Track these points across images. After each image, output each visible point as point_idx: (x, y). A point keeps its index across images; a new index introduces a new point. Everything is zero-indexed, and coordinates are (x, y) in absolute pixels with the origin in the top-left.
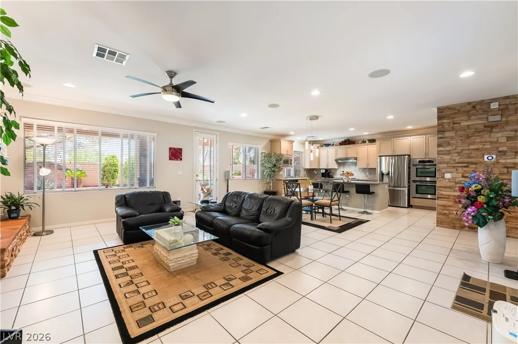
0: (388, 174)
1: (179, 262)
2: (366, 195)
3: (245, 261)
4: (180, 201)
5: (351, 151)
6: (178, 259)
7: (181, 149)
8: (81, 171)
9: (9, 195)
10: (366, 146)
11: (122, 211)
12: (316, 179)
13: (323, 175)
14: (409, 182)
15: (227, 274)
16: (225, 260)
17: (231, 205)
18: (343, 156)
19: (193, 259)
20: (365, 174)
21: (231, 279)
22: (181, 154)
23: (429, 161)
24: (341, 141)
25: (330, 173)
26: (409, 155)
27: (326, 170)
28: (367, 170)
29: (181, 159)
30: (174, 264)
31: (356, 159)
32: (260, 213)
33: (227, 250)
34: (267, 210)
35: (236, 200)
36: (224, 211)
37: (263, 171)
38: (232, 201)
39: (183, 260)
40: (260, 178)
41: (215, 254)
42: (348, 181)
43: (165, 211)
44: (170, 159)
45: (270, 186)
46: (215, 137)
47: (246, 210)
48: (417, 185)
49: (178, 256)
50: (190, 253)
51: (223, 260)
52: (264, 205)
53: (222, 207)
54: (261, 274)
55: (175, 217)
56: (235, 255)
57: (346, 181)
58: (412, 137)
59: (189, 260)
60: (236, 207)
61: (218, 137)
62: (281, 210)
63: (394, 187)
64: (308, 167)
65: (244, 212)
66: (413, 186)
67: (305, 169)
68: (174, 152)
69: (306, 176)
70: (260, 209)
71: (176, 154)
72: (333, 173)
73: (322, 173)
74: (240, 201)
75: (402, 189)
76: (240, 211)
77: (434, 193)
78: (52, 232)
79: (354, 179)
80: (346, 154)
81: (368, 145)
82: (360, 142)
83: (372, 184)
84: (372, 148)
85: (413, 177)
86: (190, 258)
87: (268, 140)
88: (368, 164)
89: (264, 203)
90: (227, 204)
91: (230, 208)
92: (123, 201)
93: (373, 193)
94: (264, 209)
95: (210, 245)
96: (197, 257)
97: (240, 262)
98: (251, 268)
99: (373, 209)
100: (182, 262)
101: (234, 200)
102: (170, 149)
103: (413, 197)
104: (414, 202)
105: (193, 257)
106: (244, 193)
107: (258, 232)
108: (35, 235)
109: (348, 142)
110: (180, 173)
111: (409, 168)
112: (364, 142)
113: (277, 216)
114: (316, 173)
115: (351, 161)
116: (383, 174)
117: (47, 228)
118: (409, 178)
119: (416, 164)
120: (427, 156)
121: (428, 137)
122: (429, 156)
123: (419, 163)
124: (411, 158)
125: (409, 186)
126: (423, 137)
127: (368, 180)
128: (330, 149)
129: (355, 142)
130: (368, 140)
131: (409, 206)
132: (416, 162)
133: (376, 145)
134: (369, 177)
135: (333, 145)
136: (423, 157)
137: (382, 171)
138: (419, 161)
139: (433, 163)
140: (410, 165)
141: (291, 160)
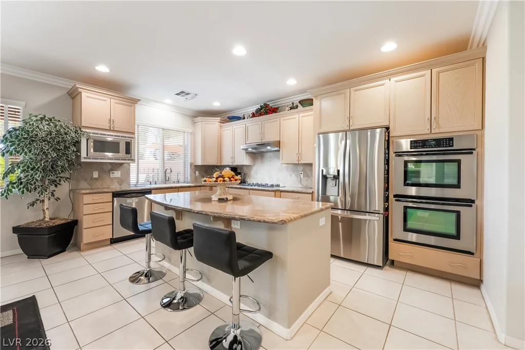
0: (336, 177)
5: (270, 127)
14: (387, 199)
18: (257, 140)
20: (297, 176)
23: (439, 142)
26: (388, 129)
28: (300, 168)
31: (278, 144)
48: (406, 208)
58: (393, 79)
63: (352, 210)
64: (199, 162)
66: (397, 209)
67: (195, 166)
69: (200, 179)
75: (367, 217)
77: (453, 231)
80: (262, 134)
81: (300, 112)
82: (287, 108)
85: (397, 186)
88: (299, 154)
103: (395, 240)
104: (398, 251)
111: (387, 162)
112: (294, 107)
115: (270, 148)
116: (325, 178)
118: (387, 189)
119: (404, 150)
120: (434, 127)
121: (439, 73)
122: (438, 126)
123: (411, 148)
124: (391, 135)
125: (386, 209)
126: (423, 76)
127: (300, 190)
128: (237, 126)
129: (277, 109)
130: (300, 102)
131: (388, 261)
132: (405, 145)
133: (312, 113)
134: (305, 183)
135: (244, 118)
136: (423, 131)
137: (322, 170)
138: (411, 141)
139: (452, 146)
140: (388, 154)
141: (128, 144)
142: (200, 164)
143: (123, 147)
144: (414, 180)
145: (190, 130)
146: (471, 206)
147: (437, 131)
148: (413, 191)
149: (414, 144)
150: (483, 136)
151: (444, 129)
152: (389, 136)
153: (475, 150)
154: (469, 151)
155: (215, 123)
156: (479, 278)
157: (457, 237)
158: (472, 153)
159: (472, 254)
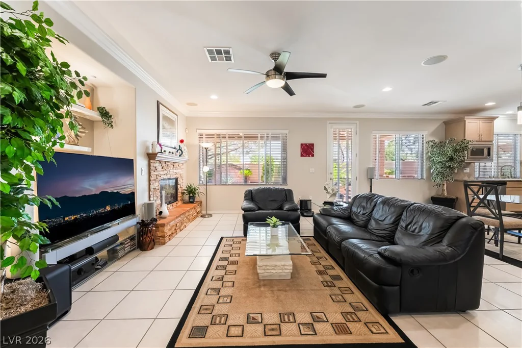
1: (269, 271)
3: (357, 297)
4: (311, 200)
6: (268, 267)
7: (313, 145)
8: (249, 170)
9: (189, 185)
11: (246, 204)
15: (318, 309)
16: (328, 286)
17: (359, 211)
19: (286, 271)
21: (317, 319)
22: (312, 150)
29: (313, 156)
30: (263, 271)
32: (397, 229)
33: (338, 271)
34: (407, 226)
35: (365, 204)
36: (348, 218)
37: (430, 168)
38: (359, 206)
39: (274, 269)
40: (425, 177)
41: (320, 273)
43: (283, 210)
44: (302, 155)
45: (443, 190)
46: (353, 127)
47: (377, 221)
49: (268, 264)
50: (283, 263)
51: (326, 284)
52: (403, 217)
53: (347, 213)
54: (372, 332)
55: (273, 217)
56: (346, 282)
59: (281, 271)
60: (364, 214)
61: (358, 126)
62: (433, 230)
65: (373, 222)
68: (306, 147)
70: (396, 222)
71: (307, 150)
74: (369, 207)
76: (369, 220)
78: (210, 215)
86: (282, 269)
87: (442, 121)
89: (405, 213)
90: (354, 209)
91: (357, 214)
92: (250, 196)
94: (403, 224)
95: (321, 258)
96: (291, 271)
97: (348, 297)
98: (359, 314)
100: (272, 271)
101: (362, 204)
102: (302, 145)
105: (286, 269)
106: (379, 196)
107: (376, 258)
108: (202, 216)
110: (312, 170)
113: (423, 239)
117: (209, 212)
141: (489, 149)
143: (486, 152)
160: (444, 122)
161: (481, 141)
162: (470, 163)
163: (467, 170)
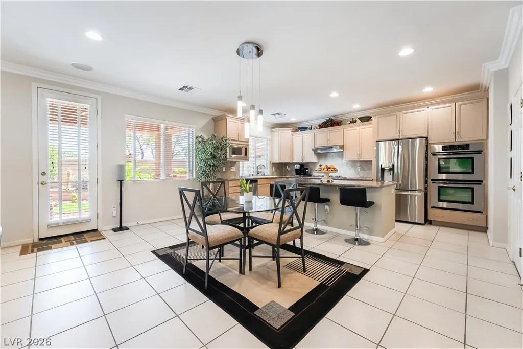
0: (392, 169)
2: (358, 208)
5: (334, 136)
10: (357, 128)
12: (287, 178)
13: (298, 172)
14: (426, 182)
18: (324, 144)
20: (355, 170)
23: (460, 147)
24: (320, 122)
25: (307, 169)
26: (427, 138)
27: (302, 165)
28: (358, 164)
31: (342, 147)
40: (194, 177)
42: (328, 181)
48: (439, 187)
57: (325, 181)
58: (430, 108)
63: (403, 189)
66: (433, 188)
67: (273, 163)
69: (275, 173)
72: (311, 170)
73: (296, 169)
77: (470, 200)
79: (339, 178)
80: (329, 140)
81: (359, 125)
82: (348, 122)
83: (369, 187)
84: (365, 131)
85: (434, 173)
88: (359, 155)
93: (372, 203)
99: (371, 232)
103: (432, 207)
104: (433, 214)
109: (331, 123)
111: (427, 159)
112: (354, 122)
114: (289, 169)
115: (335, 150)
116: (383, 170)
118: (426, 176)
119: (437, 151)
120: (457, 137)
121: (460, 105)
122: (460, 137)
123: (443, 150)
124: (429, 142)
125: (426, 189)
126: (450, 106)
127: (360, 179)
128: (307, 135)
129: (340, 122)
130: (360, 118)
131: (427, 221)
132: (438, 148)
133: (372, 126)
134: (362, 175)
135: (311, 129)
136: (450, 140)
137: (381, 165)
138: (443, 146)
139: (469, 149)
140: (427, 154)
141: (246, 149)
142: (278, 162)
143: (243, 150)
144: (444, 170)
145: (269, 137)
146: (481, 184)
147: (459, 140)
148: (444, 176)
149: (444, 148)
150: (487, 143)
151: (464, 139)
152: (427, 142)
153: (482, 151)
154: (479, 152)
155: (288, 132)
156: (485, 226)
157: (472, 203)
158: (481, 153)
159: (482, 212)
160: (213, 118)
161: (240, 141)
162: (235, 162)
163: (233, 169)
